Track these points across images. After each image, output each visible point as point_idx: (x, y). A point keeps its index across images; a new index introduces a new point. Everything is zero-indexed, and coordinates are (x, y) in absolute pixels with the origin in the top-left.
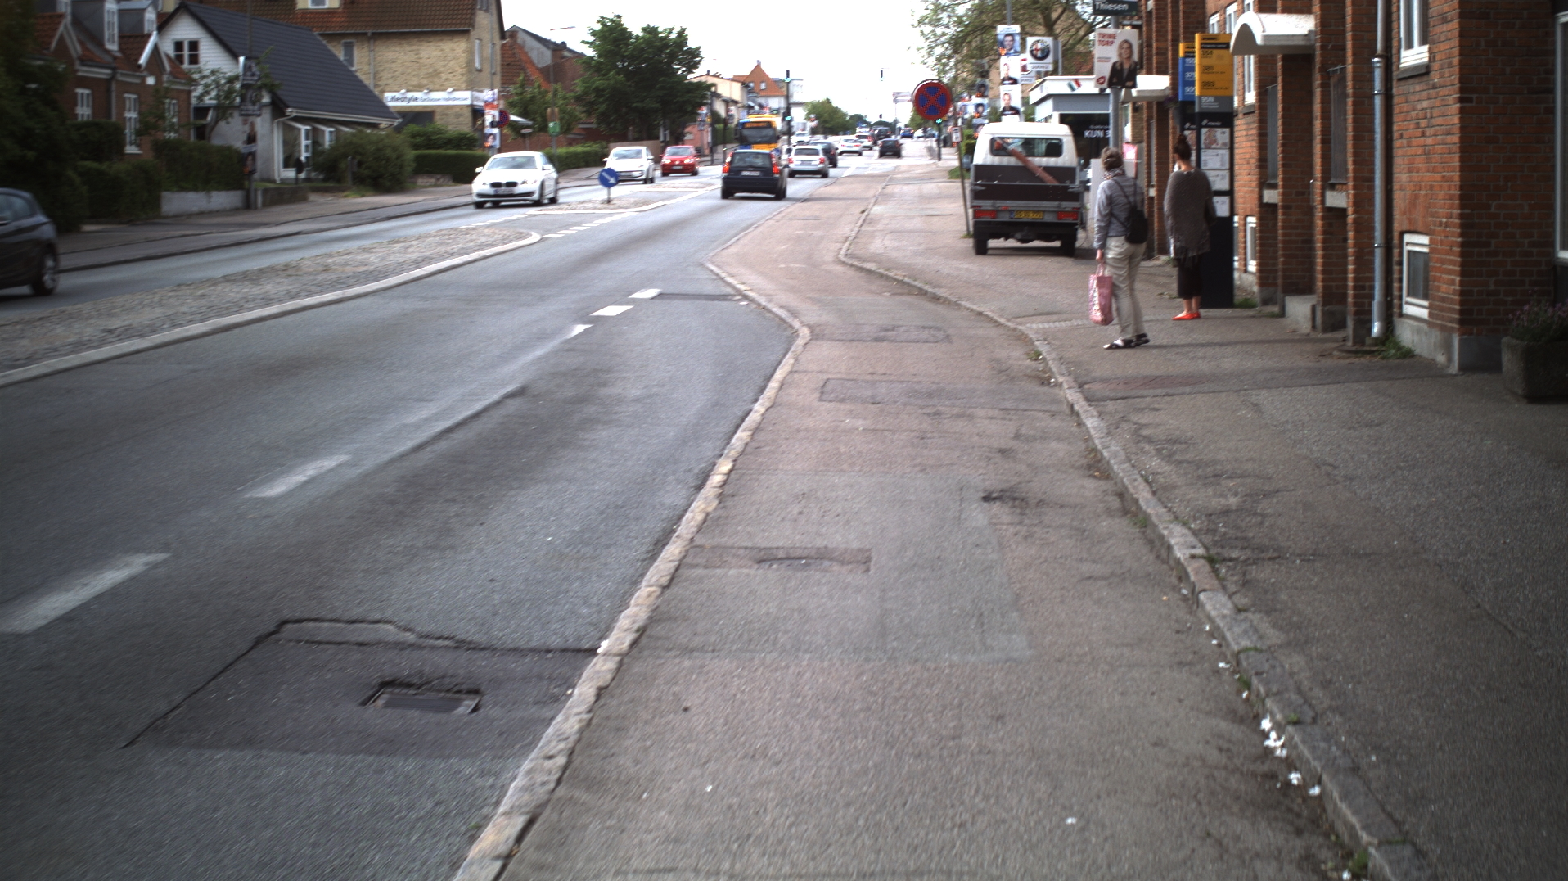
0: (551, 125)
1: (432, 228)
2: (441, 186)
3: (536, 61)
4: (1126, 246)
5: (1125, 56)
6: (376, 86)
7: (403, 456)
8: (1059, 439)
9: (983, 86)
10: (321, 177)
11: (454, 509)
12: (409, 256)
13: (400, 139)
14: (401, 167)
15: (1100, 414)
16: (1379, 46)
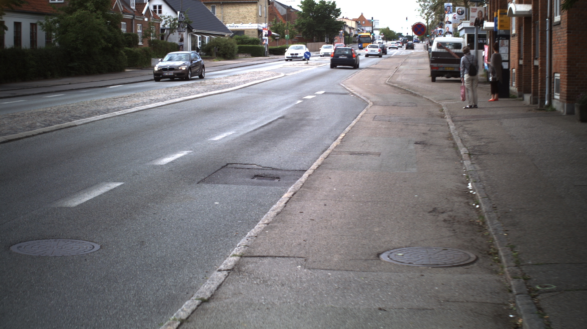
0: (286, 36)
1: (247, 71)
2: (247, 57)
3: (280, 13)
4: (469, 77)
5: (480, 16)
6: (223, 21)
7: (251, 132)
8: (441, 131)
9: (442, 24)
10: (205, 54)
11: (267, 143)
12: (241, 80)
13: (233, 41)
14: (234, 50)
15: (455, 125)
16: (548, 15)
